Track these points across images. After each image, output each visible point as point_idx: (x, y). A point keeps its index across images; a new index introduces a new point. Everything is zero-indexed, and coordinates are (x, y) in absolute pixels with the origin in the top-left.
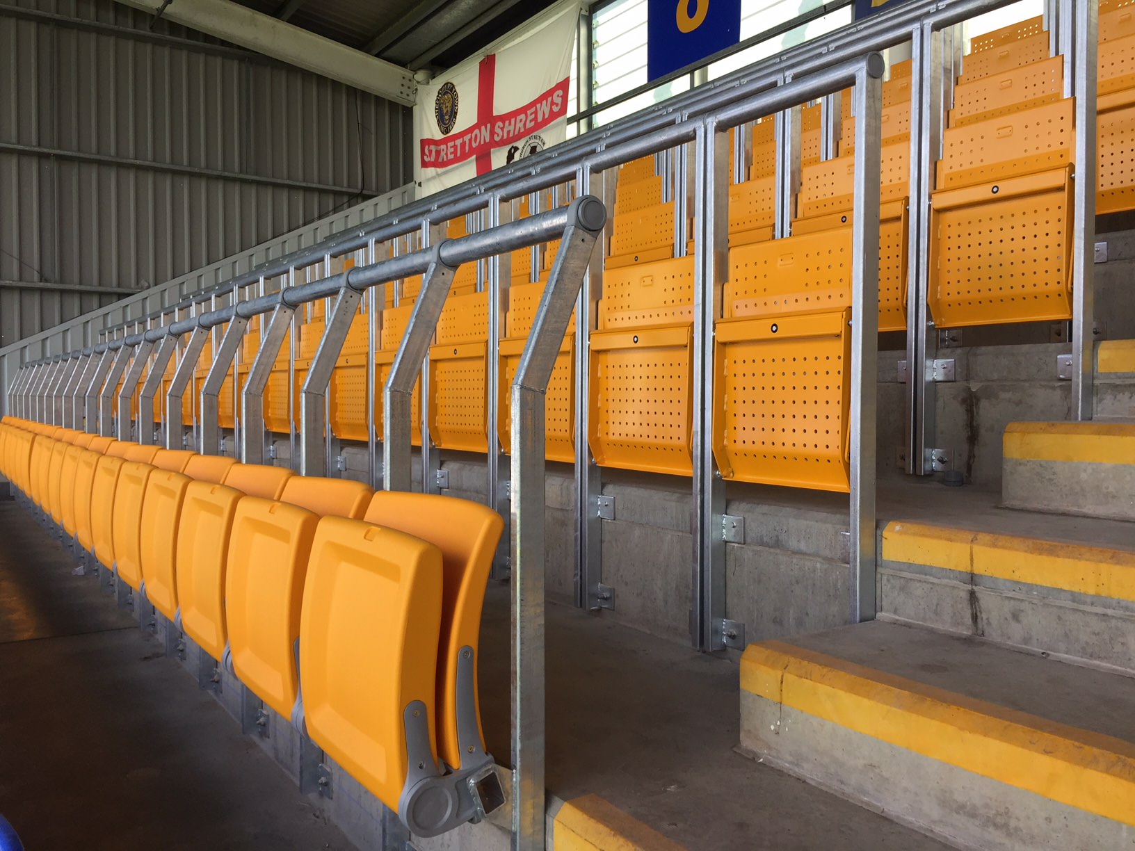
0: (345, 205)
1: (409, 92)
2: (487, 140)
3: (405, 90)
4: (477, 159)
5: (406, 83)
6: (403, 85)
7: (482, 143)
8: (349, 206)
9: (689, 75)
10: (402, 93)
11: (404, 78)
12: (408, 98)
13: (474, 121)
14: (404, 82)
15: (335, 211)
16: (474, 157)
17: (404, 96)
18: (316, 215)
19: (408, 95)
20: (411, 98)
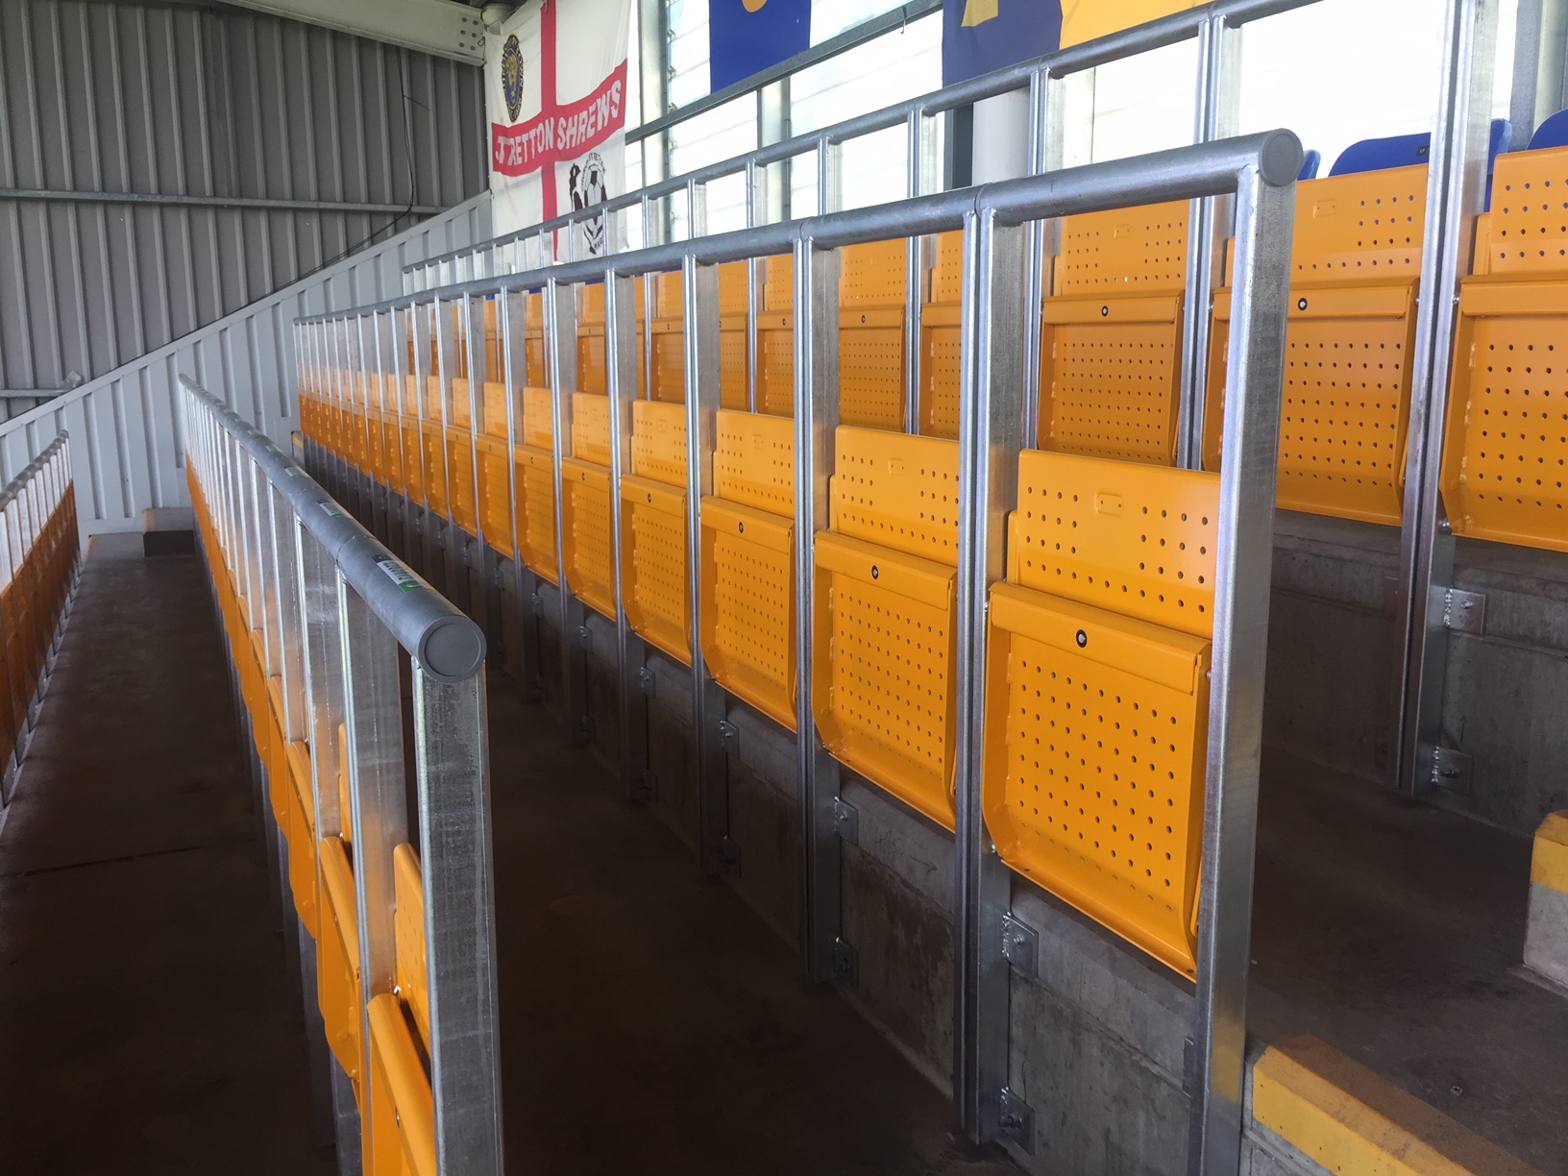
0: (390, 230)
1: (474, 42)
2: (552, 147)
3: (468, 40)
4: (542, 171)
5: (469, 27)
6: (463, 32)
7: (547, 149)
8: (396, 231)
9: (755, 92)
10: (462, 45)
11: (464, 20)
12: (474, 53)
13: (538, 110)
14: (465, 26)
15: (373, 240)
16: (540, 168)
17: (466, 50)
18: (342, 249)
19: (473, 48)
20: (478, 52)
